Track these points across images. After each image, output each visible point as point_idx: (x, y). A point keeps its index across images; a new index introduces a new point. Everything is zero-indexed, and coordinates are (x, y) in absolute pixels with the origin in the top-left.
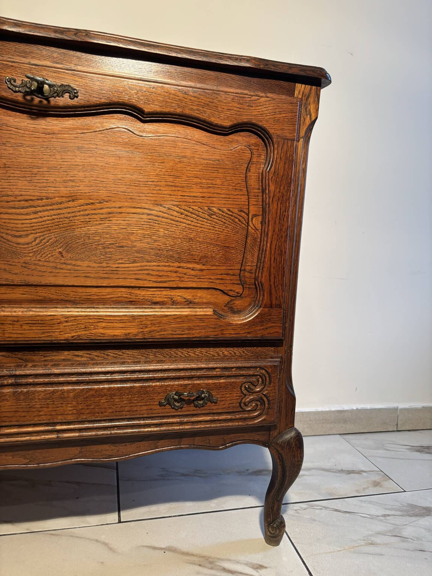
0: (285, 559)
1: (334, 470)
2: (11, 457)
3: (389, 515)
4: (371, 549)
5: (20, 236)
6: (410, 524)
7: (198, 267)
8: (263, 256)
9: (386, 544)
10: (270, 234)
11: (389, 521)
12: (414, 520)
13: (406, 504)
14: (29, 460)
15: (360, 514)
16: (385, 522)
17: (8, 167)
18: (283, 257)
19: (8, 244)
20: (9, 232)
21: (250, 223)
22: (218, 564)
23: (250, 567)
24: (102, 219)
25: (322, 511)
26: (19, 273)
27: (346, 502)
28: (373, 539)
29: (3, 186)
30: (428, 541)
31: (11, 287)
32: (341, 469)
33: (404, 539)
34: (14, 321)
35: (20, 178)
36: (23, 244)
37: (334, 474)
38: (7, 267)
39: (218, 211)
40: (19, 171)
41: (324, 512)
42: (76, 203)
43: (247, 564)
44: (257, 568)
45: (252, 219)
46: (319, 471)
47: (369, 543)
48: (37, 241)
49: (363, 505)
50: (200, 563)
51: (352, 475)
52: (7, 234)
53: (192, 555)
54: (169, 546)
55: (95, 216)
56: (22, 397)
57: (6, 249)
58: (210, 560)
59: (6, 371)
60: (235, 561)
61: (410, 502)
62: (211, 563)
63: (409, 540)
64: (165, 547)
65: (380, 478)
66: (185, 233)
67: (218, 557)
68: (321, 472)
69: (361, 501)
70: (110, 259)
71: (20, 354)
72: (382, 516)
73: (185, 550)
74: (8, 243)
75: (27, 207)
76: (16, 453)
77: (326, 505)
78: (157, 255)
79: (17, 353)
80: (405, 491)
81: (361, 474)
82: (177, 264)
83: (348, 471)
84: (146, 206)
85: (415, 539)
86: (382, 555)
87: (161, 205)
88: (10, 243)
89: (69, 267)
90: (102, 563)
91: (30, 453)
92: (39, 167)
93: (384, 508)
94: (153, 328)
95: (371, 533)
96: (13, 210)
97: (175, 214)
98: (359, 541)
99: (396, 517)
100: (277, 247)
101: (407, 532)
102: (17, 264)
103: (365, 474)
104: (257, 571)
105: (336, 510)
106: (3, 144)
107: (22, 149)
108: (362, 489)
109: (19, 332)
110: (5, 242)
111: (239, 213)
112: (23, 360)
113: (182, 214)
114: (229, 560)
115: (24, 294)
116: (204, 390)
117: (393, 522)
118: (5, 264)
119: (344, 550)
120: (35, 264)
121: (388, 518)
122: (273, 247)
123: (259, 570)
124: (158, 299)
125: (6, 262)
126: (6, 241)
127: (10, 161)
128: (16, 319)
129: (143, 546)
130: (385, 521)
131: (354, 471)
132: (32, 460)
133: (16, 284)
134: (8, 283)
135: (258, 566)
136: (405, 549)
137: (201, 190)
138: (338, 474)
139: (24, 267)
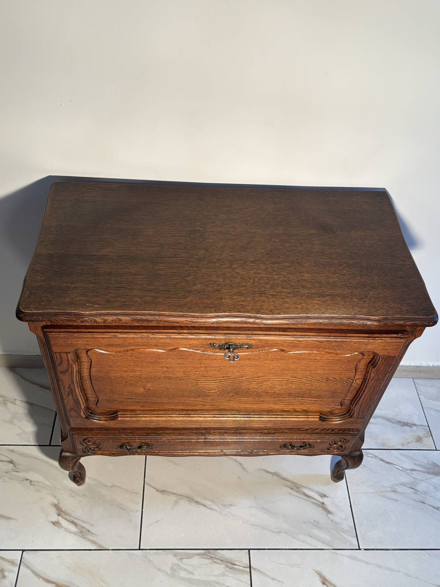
0: (339, 493)
1: (394, 421)
3: (415, 470)
4: (393, 495)
5: (211, 390)
6: (426, 480)
7: (314, 399)
8: (359, 398)
9: (402, 493)
10: (365, 392)
11: (412, 475)
12: (430, 477)
13: (431, 462)
15: (396, 466)
16: (410, 476)
18: (371, 401)
20: (205, 389)
21: (354, 382)
22: (302, 489)
23: (319, 495)
24: (257, 383)
25: (373, 459)
27: (391, 454)
28: (397, 487)
30: (431, 496)
32: (399, 420)
33: (416, 491)
36: (212, 393)
37: (392, 424)
39: (333, 379)
41: (374, 460)
42: (243, 378)
43: (317, 493)
44: (322, 496)
45: (356, 380)
46: (383, 420)
47: (393, 490)
48: (220, 392)
49: (402, 458)
50: (292, 487)
51: (405, 427)
52: (204, 389)
53: (288, 480)
54: (275, 472)
55: (254, 382)
57: (203, 395)
58: (297, 486)
60: (311, 489)
61: (435, 461)
62: (298, 488)
63: (419, 493)
64: (273, 472)
65: (424, 434)
66: (308, 387)
67: (302, 485)
68: (384, 421)
69: (402, 454)
70: (260, 397)
72: (410, 470)
73: (284, 476)
74: (205, 392)
75: (216, 380)
77: (376, 455)
78: (289, 395)
80: (436, 450)
81: (412, 427)
82: (301, 399)
83: (404, 423)
84: (286, 378)
85: (423, 493)
86: (397, 501)
87: (295, 377)
89: (236, 400)
90: (240, 478)
92: (223, 366)
93: (414, 463)
94: (281, 425)
95: (397, 482)
96: (208, 381)
97: (304, 380)
98: (387, 488)
99: (419, 472)
100: (369, 397)
101: (421, 487)
103: (415, 428)
104: (322, 499)
105: (382, 460)
107: (215, 361)
108: (407, 443)
110: (202, 392)
111: (347, 379)
113: (308, 380)
114: (308, 488)
116: (307, 444)
117: (415, 476)
119: (376, 493)
120: (218, 399)
121: (414, 472)
122: (366, 397)
123: (323, 498)
124: (286, 410)
129: (261, 469)
130: (410, 474)
131: (408, 423)
135: (323, 495)
136: (413, 499)
137: (323, 371)
138: (395, 425)
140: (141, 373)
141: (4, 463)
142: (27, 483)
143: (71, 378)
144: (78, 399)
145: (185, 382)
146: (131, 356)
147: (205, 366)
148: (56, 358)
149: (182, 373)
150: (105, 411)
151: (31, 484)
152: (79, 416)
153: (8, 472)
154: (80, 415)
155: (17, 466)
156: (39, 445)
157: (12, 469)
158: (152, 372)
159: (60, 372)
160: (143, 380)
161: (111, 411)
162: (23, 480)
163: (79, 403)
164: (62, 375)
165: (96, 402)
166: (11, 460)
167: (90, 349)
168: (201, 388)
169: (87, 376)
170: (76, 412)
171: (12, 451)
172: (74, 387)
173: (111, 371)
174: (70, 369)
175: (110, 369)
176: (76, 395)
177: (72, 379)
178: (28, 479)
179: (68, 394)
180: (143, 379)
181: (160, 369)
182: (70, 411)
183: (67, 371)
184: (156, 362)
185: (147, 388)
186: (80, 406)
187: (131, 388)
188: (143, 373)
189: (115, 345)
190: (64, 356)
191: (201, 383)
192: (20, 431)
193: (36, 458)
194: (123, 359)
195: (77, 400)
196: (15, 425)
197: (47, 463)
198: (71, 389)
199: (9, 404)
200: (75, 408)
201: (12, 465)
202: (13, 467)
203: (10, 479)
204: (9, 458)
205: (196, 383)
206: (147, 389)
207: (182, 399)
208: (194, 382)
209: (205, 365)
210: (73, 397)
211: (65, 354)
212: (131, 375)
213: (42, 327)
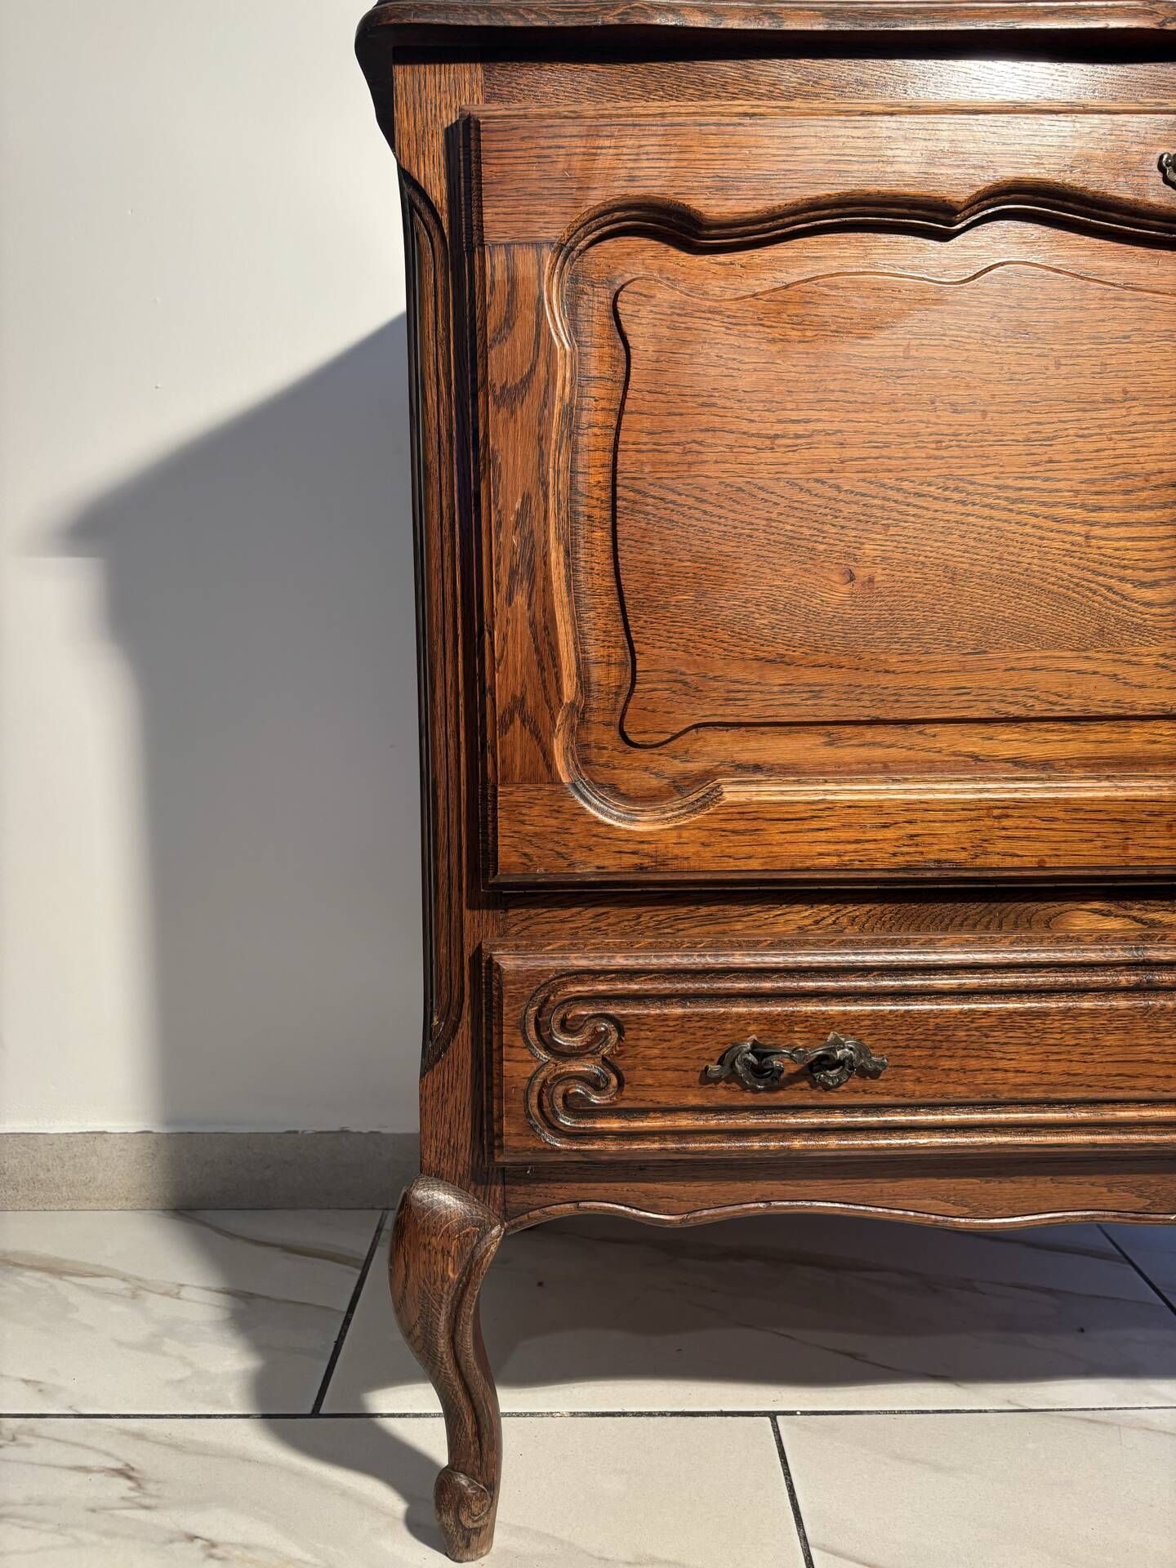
2: (1105, 1190)
5: (1154, 584)
14: (1149, 1201)
17: (1134, 399)
19: (1124, 607)
20: (1127, 573)
26: (1148, 684)
29: (1118, 452)
31: (1122, 723)
34: (1152, 814)
35: (1160, 426)
36: (1161, 606)
38: (1119, 670)
40: (1159, 405)
52: (1122, 579)
56: (1164, 1024)
57: (1119, 620)
59: (1122, 949)
71: (1138, 907)
74: (1124, 602)
76: (1118, 1178)
79: (1129, 903)
88: (1128, 604)
91: (1153, 1181)
96: (1141, 513)
102: (1146, 660)
106: (1125, 338)
109: (1162, 842)
110: (1115, 603)
112: (1144, 924)
115: (1155, 742)
118: (1115, 661)
125: (1117, 656)
126: (1117, 598)
127: (1138, 380)
128: (1157, 807)
132: (1157, 1200)
133: (1138, 713)
134: (1120, 711)
139: (1163, 667)
140: (835, 454)
141: (91, 1476)
142: (195, 1551)
143: (540, 439)
144: (550, 627)
145: (1034, 520)
146: (799, 323)
147: (1125, 392)
148: (491, 293)
149: (1021, 448)
150: (654, 782)
151: (211, 1556)
152: (542, 768)
153: (104, 1509)
154: (550, 767)
155: (151, 1488)
156: (264, 1416)
157: (123, 1498)
158: (887, 445)
159: (494, 392)
160: (846, 510)
161: (685, 776)
162: (171, 1541)
163: (554, 648)
164: (504, 412)
165: (622, 699)
166: (127, 1465)
167: (628, 277)
168: (1109, 570)
169: (597, 493)
170: (536, 734)
171: (139, 1436)
172: (546, 512)
173: (708, 438)
174: (541, 369)
175: (705, 420)
176: (547, 579)
177: (542, 454)
178: (197, 1537)
179: (513, 573)
180: (850, 497)
181: (925, 416)
182: (505, 728)
183: (526, 381)
184: (909, 364)
185: (862, 573)
186: (556, 673)
187: (788, 570)
188: (848, 453)
189: (748, 179)
190: (525, 264)
191: (1108, 525)
192: (182, 1372)
193: (246, 1459)
194: (764, 347)
195: (546, 628)
196: (165, 1354)
197: (299, 1474)
198: (531, 532)
199: (153, 1301)
200: (530, 702)
201: (130, 1484)
202: (131, 1489)
203: (107, 1534)
204: (118, 1459)
205: (1083, 529)
206: (863, 584)
207: (1022, 664)
208: (1074, 522)
209: (1122, 383)
210: (529, 605)
211: (531, 254)
212: (794, 472)
213: (447, 128)
